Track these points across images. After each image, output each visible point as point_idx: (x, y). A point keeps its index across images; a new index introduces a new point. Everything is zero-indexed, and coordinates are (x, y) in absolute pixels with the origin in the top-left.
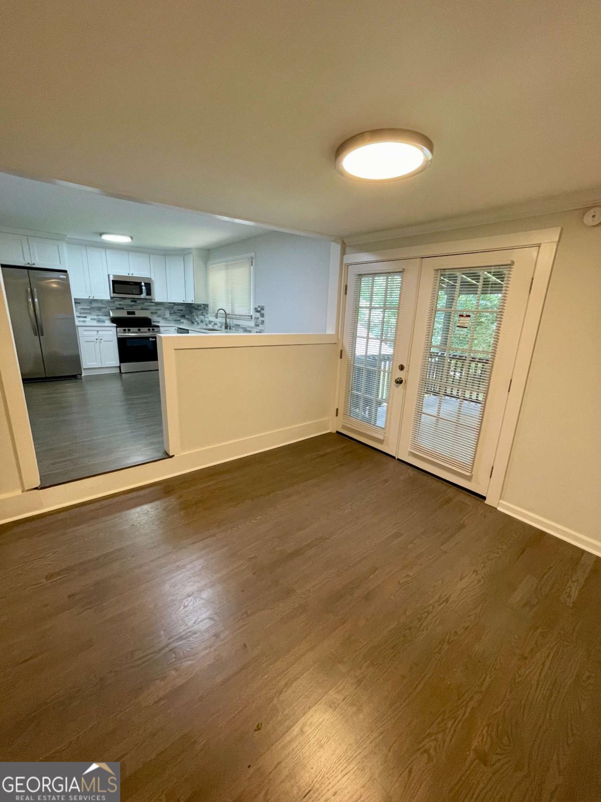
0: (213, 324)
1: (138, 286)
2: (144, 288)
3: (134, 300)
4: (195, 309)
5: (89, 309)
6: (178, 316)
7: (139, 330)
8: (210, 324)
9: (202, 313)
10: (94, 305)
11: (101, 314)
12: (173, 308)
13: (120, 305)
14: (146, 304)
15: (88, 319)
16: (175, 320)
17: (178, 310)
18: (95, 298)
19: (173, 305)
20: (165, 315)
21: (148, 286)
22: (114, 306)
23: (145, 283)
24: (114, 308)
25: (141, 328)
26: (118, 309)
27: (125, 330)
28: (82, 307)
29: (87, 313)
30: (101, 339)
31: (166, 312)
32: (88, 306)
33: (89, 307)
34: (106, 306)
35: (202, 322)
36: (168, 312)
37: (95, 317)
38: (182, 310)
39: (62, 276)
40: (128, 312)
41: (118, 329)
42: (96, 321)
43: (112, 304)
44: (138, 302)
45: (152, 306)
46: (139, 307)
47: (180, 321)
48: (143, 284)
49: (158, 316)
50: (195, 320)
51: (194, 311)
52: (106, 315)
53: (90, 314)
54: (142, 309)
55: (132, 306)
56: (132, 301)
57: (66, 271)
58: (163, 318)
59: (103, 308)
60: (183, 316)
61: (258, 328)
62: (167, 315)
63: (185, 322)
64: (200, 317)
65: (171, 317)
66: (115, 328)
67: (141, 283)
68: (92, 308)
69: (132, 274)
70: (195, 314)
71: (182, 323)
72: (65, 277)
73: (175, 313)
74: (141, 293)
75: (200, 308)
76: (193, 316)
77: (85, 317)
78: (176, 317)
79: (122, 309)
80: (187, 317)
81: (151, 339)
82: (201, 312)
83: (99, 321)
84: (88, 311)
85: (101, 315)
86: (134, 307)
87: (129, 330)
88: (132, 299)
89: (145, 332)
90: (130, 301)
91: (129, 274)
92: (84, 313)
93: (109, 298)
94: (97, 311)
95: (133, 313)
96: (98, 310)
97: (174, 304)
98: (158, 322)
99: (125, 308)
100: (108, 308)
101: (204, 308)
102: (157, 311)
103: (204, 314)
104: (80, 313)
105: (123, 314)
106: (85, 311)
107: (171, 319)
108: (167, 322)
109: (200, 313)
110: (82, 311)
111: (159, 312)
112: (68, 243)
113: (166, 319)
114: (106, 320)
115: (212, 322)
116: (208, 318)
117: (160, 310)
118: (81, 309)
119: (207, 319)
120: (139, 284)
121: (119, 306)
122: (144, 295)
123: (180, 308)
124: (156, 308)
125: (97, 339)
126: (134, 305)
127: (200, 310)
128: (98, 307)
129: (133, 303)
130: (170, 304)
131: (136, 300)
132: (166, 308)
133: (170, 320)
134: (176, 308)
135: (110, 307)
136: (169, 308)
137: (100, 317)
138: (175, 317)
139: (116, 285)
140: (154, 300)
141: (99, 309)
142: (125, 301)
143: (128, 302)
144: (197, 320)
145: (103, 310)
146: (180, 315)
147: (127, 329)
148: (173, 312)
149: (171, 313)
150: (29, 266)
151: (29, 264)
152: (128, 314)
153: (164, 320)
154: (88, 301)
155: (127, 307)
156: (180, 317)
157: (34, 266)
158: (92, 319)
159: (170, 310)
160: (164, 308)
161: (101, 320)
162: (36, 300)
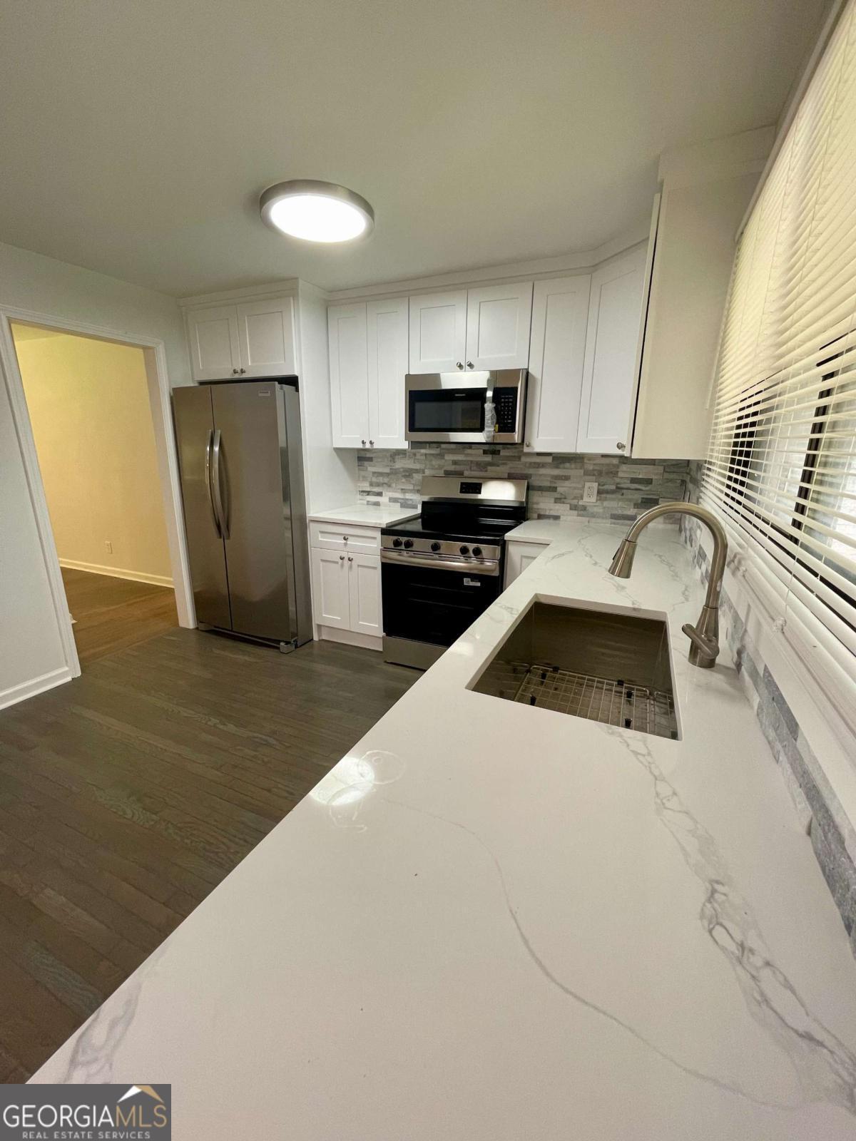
1: (469, 406)
2: (490, 407)
5: (388, 474)
6: (630, 500)
7: (436, 547)
11: (411, 487)
13: (455, 463)
15: (384, 500)
16: (615, 517)
17: (633, 481)
20: (581, 497)
21: (509, 399)
22: (440, 467)
23: (496, 390)
24: (441, 473)
26: (446, 474)
27: (397, 544)
30: (351, 560)
33: (387, 470)
34: (422, 467)
36: (595, 485)
37: (399, 495)
38: (648, 482)
40: (462, 484)
42: (399, 504)
43: (436, 463)
44: (502, 453)
45: (543, 465)
46: (503, 470)
48: (489, 394)
49: (557, 500)
53: (389, 485)
55: (483, 466)
56: (485, 452)
57: (295, 379)
58: (574, 508)
59: (417, 471)
62: (590, 499)
65: (606, 504)
66: (380, 535)
67: (484, 391)
68: (394, 472)
73: (619, 489)
74: (479, 424)
77: (380, 494)
78: (622, 504)
81: (467, 582)
84: (386, 480)
85: (411, 491)
86: (489, 468)
87: (409, 545)
89: (452, 558)
90: (482, 451)
92: (378, 485)
94: (404, 480)
95: (475, 488)
96: (405, 476)
99: (465, 473)
100: (429, 471)
102: (559, 484)
104: (371, 485)
105: (452, 490)
106: (381, 480)
107: (599, 509)
108: (585, 519)
110: (374, 480)
111: (563, 487)
113: (581, 510)
117: (567, 478)
120: (480, 396)
121: (452, 468)
122: (489, 432)
123: (642, 473)
124: (556, 472)
125: (342, 558)
126: (489, 464)
128: (406, 470)
129: (488, 458)
130: (607, 461)
131: (498, 447)
132: (587, 473)
133: (594, 516)
134: (625, 472)
135: (433, 468)
137: (408, 496)
138: (615, 505)
139: (418, 406)
140: (533, 445)
141: (408, 474)
142: (469, 451)
143: (476, 455)
145: (417, 476)
146: (638, 497)
147: (403, 540)
148: (613, 487)
149: (607, 492)
150: (237, 376)
151: (235, 372)
152: (461, 492)
153: (575, 512)
154: (388, 455)
155: (471, 470)
156: (636, 506)
157: (245, 376)
158: (393, 500)
159: (602, 480)
160: (582, 472)
161: (410, 502)
162: (216, 450)
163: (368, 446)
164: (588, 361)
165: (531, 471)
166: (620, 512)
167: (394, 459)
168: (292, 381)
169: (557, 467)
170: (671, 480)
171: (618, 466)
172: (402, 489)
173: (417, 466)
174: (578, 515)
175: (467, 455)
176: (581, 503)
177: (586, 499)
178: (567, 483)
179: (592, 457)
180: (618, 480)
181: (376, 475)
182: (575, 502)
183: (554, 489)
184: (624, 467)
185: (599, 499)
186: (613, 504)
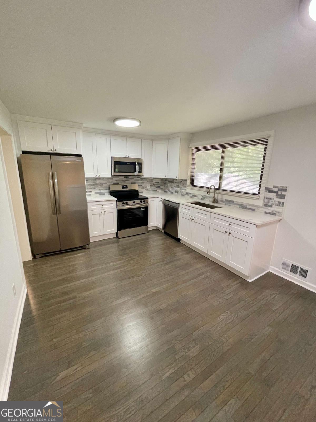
0: (191, 195)
1: (132, 166)
2: (137, 167)
3: (126, 177)
4: (169, 182)
5: (94, 185)
6: (156, 187)
7: (134, 202)
8: (188, 195)
9: (178, 185)
10: (98, 182)
11: (103, 188)
12: (153, 181)
13: (116, 180)
14: (135, 179)
16: (154, 191)
17: (156, 182)
18: (100, 177)
20: (147, 187)
21: (140, 165)
22: (112, 182)
23: (138, 163)
24: (112, 184)
25: (135, 201)
26: (115, 184)
27: (123, 203)
28: (89, 184)
29: (92, 188)
30: (105, 212)
31: (148, 184)
32: (93, 182)
33: (94, 184)
34: (106, 182)
35: (177, 192)
36: (149, 184)
37: (98, 191)
38: (158, 183)
39: (78, 160)
40: (122, 186)
41: (118, 202)
42: (98, 194)
43: (111, 181)
44: (129, 177)
46: (129, 182)
47: (156, 190)
49: (142, 188)
50: (168, 190)
51: (168, 183)
52: (106, 189)
53: (95, 188)
54: (132, 183)
55: (124, 181)
56: (125, 177)
57: (80, 155)
58: (145, 190)
59: (104, 183)
60: (159, 187)
61: (269, 208)
62: (149, 187)
63: (159, 191)
64: (174, 188)
65: (151, 188)
66: (116, 202)
67: (135, 163)
68: (96, 184)
69: (129, 156)
70: (169, 185)
71: (158, 192)
72: (80, 161)
73: (154, 185)
74: (135, 171)
75: (175, 181)
76: (167, 187)
77: (91, 192)
78: (154, 188)
79: (118, 183)
80: (161, 187)
81: (142, 209)
82: (176, 184)
83: (101, 194)
86: (126, 181)
87: (127, 203)
88: (125, 176)
89: (138, 204)
91: (126, 156)
92: (90, 189)
93: (110, 176)
94: (100, 186)
95: (127, 187)
96: (100, 185)
97: (154, 178)
99: (120, 183)
100: (108, 183)
101: (181, 182)
102: (142, 184)
103: (180, 186)
104: (88, 189)
105: (119, 188)
106: (91, 187)
107: (150, 189)
108: (148, 192)
109: (176, 186)
110: (89, 187)
111: (143, 185)
112: (84, 131)
113: (147, 190)
114: (106, 193)
115: (190, 194)
116: (185, 190)
117: (144, 183)
119: (183, 191)
120: (134, 164)
121: (116, 182)
122: (136, 173)
123: (157, 181)
124: (142, 182)
125: (102, 212)
126: (126, 180)
127: (176, 183)
128: (101, 183)
129: (126, 179)
130: (151, 179)
132: (148, 182)
133: (150, 191)
134: (154, 181)
135: (110, 182)
136: (150, 181)
137: (102, 191)
139: (117, 166)
140: (143, 176)
141: (101, 184)
142: (120, 177)
143: (123, 178)
144: (171, 190)
145: (104, 185)
146: (157, 186)
147: (125, 202)
148: (152, 184)
150: (51, 152)
151: (51, 150)
152: (122, 188)
154: (94, 179)
155: (121, 182)
156: (157, 188)
158: (96, 193)
159: (151, 183)
160: (146, 181)
161: (102, 193)
162: (56, 181)
163: (97, 177)
166: (154, 189)
167: (96, 180)
169: (141, 180)
170: (162, 182)
171: (153, 180)
172: (99, 189)
173: (104, 182)
174: (147, 191)
175: (120, 178)
176: (147, 188)
177: (148, 187)
178: (144, 184)
179: (148, 178)
180: (153, 183)
181: (89, 185)
182: (146, 188)
184: (154, 180)
185: (150, 187)
186: (153, 188)
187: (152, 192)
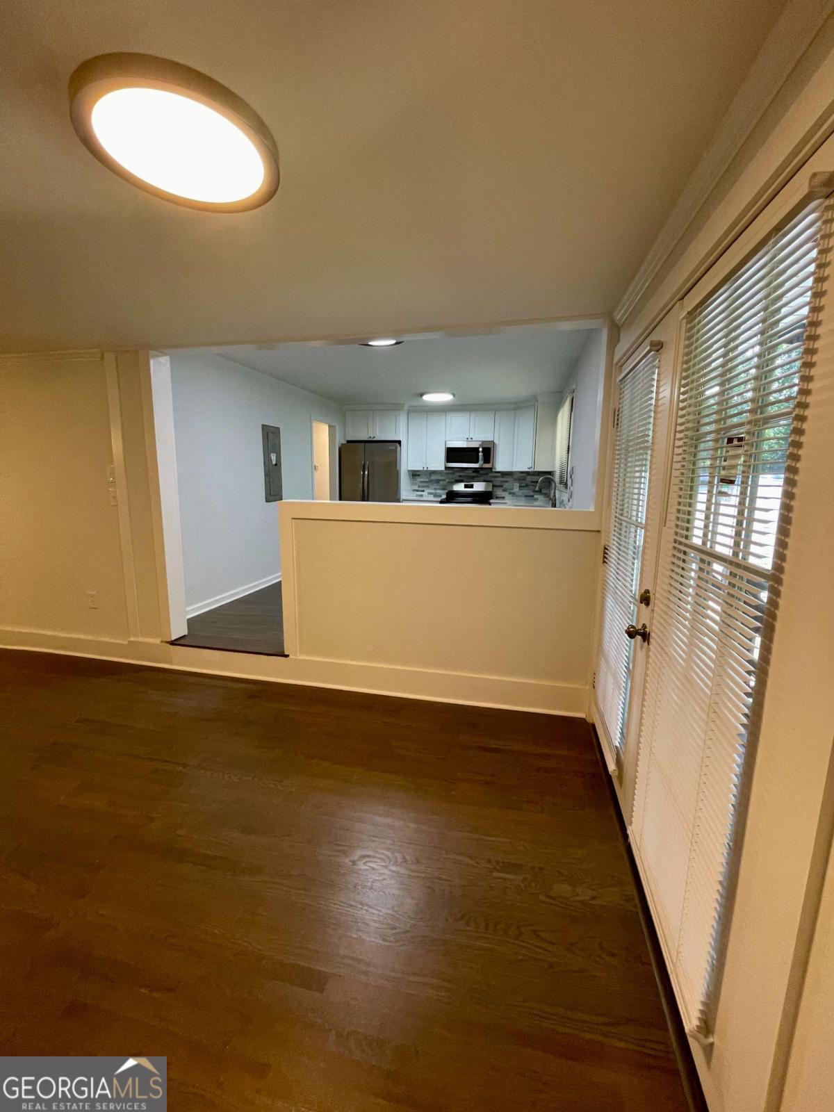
1: (474, 453)
2: (481, 454)
3: (476, 470)
6: (531, 490)
12: (525, 479)
13: (460, 476)
14: (491, 474)
15: (425, 493)
16: (526, 496)
17: (532, 482)
19: (525, 475)
20: (513, 489)
21: (487, 451)
22: (453, 478)
23: (484, 449)
31: (515, 484)
36: (518, 485)
37: (432, 491)
39: (391, 447)
40: (465, 485)
42: (432, 495)
44: (481, 472)
45: (497, 477)
47: (533, 496)
48: (481, 449)
49: (504, 491)
53: (428, 487)
54: (483, 481)
56: (473, 472)
58: (510, 493)
60: (538, 491)
62: (516, 490)
65: (522, 491)
68: (431, 481)
71: (537, 499)
72: (398, 448)
73: (527, 485)
77: (423, 491)
78: (528, 491)
79: (462, 481)
80: (544, 491)
84: (426, 484)
85: (438, 489)
86: (476, 477)
90: (471, 471)
93: (443, 469)
95: (471, 486)
96: (435, 483)
98: (503, 498)
99: (464, 480)
100: (447, 480)
104: (419, 487)
107: (520, 494)
108: (514, 498)
110: (421, 484)
111: (506, 485)
113: (513, 494)
114: (444, 494)
117: (507, 482)
118: (421, 482)
120: (477, 449)
121: (458, 478)
122: (482, 464)
124: (502, 479)
129: (475, 474)
130: (522, 474)
132: (515, 480)
133: (520, 496)
134: (529, 479)
135: (449, 479)
136: (520, 480)
137: (438, 491)
138: (526, 491)
139: (449, 453)
140: (496, 468)
141: (438, 481)
142: (466, 471)
143: (469, 473)
145: (441, 483)
148: (524, 485)
149: (522, 487)
151: (370, 437)
152: (464, 488)
153: (510, 495)
155: (467, 479)
156: (534, 492)
157: (375, 439)
158: (430, 493)
159: (521, 481)
160: (512, 479)
161: (438, 494)
162: (366, 473)
163: (425, 469)
164: (516, 440)
165: (492, 479)
166: (528, 494)
167: (430, 475)
168: (399, 442)
169: (503, 477)
172: (434, 488)
173: (442, 478)
174: (512, 496)
175: (465, 473)
176: (513, 491)
178: (506, 484)
179: (516, 473)
180: (526, 482)
182: (510, 491)
183: (502, 486)
184: (529, 477)
185: (520, 489)
186: (525, 491)
187: (524, 499)
